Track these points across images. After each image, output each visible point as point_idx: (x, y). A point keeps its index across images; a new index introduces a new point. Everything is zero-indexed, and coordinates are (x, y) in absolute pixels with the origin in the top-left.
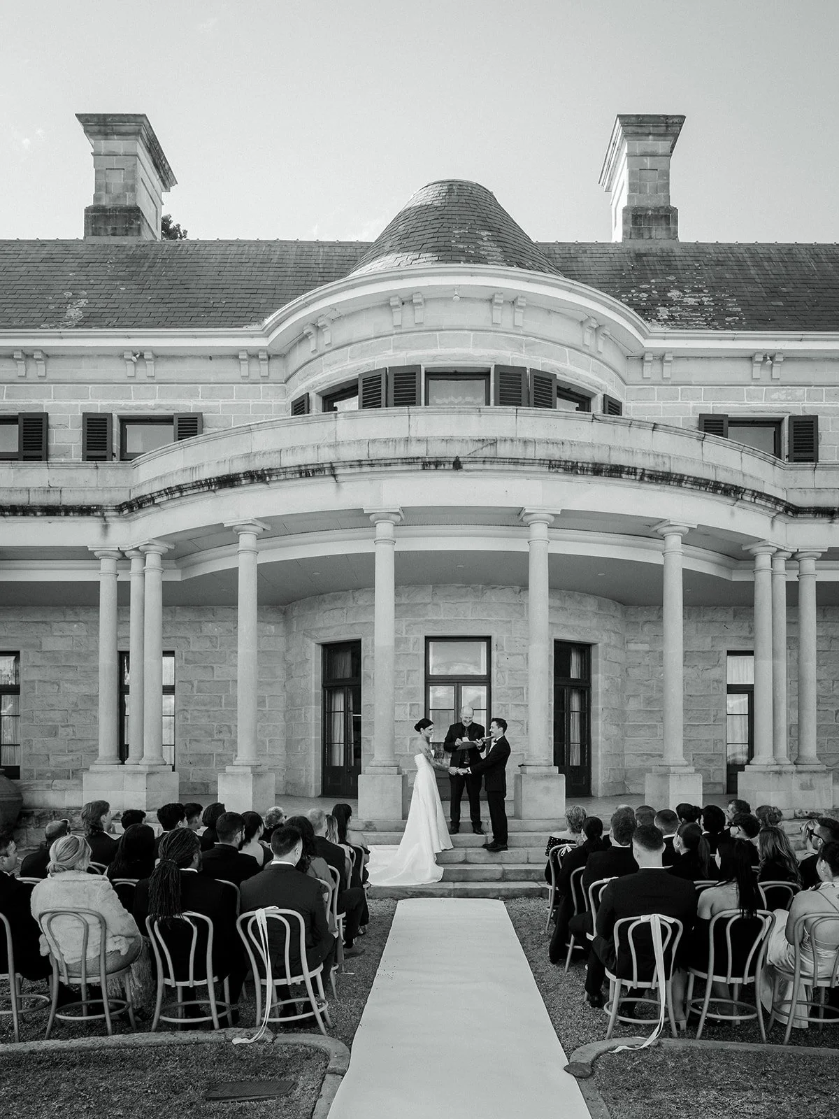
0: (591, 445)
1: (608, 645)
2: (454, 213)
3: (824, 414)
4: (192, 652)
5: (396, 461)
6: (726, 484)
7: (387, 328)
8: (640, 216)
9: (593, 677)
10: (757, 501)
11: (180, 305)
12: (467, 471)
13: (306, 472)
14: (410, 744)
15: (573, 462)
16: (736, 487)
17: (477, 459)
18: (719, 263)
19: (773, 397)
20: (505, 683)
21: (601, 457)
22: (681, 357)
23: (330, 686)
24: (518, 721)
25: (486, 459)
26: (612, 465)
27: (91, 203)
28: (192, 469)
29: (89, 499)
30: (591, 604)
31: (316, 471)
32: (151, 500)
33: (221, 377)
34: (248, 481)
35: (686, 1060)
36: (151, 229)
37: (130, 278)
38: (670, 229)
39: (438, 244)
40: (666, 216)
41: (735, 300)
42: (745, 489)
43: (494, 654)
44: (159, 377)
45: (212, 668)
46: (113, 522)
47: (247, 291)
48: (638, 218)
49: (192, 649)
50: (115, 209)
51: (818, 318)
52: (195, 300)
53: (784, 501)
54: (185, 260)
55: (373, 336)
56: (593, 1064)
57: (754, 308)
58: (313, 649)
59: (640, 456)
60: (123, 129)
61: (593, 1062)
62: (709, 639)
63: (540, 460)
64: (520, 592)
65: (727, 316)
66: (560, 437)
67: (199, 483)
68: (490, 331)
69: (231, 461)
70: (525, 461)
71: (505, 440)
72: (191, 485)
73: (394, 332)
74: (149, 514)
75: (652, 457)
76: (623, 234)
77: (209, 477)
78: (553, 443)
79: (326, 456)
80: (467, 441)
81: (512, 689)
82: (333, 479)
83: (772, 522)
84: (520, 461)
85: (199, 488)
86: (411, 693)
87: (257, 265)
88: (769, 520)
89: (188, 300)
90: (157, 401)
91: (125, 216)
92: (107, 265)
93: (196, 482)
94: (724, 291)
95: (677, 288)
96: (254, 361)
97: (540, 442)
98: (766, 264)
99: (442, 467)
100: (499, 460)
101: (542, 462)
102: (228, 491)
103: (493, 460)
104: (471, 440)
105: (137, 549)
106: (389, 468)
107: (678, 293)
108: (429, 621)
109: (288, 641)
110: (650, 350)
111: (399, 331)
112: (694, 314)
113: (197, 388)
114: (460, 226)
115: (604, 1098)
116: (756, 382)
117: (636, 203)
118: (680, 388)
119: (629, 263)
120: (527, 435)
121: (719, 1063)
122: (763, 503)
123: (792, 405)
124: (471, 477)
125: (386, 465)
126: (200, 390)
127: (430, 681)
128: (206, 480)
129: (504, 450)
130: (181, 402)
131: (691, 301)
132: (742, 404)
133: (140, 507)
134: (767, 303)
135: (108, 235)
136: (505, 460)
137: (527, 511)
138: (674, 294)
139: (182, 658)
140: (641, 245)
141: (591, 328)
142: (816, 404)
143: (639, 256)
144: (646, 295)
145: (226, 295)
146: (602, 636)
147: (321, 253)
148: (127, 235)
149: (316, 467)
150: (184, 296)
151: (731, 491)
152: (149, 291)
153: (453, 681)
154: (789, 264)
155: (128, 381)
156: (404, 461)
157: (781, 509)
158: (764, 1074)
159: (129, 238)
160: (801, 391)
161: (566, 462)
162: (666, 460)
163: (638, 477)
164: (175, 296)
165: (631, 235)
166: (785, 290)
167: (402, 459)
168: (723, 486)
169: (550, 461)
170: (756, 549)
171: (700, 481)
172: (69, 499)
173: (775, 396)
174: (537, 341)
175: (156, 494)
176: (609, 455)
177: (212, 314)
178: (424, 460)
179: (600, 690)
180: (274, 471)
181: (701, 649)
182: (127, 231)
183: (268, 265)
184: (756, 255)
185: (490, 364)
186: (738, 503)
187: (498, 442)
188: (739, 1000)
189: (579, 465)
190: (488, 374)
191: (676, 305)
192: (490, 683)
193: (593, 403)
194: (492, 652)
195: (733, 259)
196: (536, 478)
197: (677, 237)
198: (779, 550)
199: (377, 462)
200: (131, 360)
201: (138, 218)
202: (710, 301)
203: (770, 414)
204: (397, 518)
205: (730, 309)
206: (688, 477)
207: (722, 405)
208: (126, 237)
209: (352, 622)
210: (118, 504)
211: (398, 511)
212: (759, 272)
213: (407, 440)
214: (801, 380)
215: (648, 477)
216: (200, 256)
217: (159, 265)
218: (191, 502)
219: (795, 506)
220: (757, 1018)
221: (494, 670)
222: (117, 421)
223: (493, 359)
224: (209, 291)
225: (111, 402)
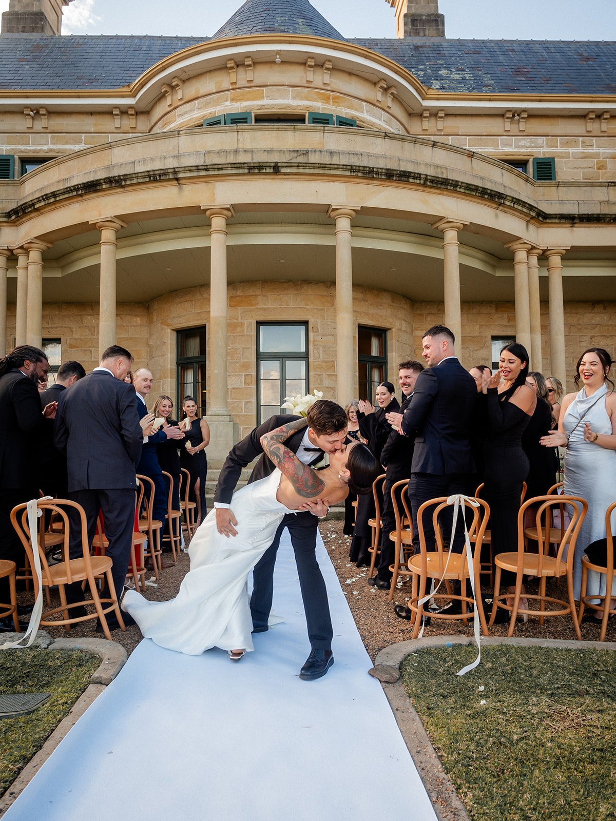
0: (384, 157)
1: (400, 330)
2: (277, 7)
3: (558, 156)
4: (75, 339)
5: (226, 166)
6: (491, 190)
7: (226, 84)
8: (417, 20)
9: (389, 355)
10: (516, 206)
11: (71, 78)
12: (285, 174)
13: (154, 177)
14: (245, 407)
15: (370, 168)
16: (499, 193)
17: (293, 164)
18: (476, 52)
19: (520, 144)
20: (320, 357)
21: (392, 165)
22: (451, 114)
23: (183, 364)
24: (330, 388)
25: (300, 165)
26: (401, 171)
27: (7, 9)
28: (65, 180)
30: (386, 299)
31: (162, 175)
32: (32, 206)
33: (99, 129)
34: (108, 186)
35: (504, 660)
36: (52, 29)
37: (33, 60)
38: (439, 29)
39: (265, 26)
40: (436, 20)
41: (489, 76)
42: (507, 196)
43: (311, 335)
44: (51, 129)
45: (91, 352)
46: (4, 226)
47: (122, 69)
48: (414, 22)
49: (75, 336)
50: (25, 13)
51: (552, 88)
52: (82, 74)
53: (535, 208)
54: (77, 49)
55: (214, 91)
56: (401, 666)
57: (503, 81)
58: (169, 335)
59: (423, 166)
61: (401, 663)
62: (477, 327)
63: (343, 165)
64: (330, 287)
65: (483, 86)
66: (359, 149)
67: (69, 189)
68: (305, 87)
69: (95, 172)
70: (331, 166)
71: (315, 151)
72: (63, 191)
73: (231, 88)
74: (31, 218)
75: (432, 167)
76: (405, 33)
77: (77, 183)
78: (354, 154)
79: (171, 164)
80: (284, 151)
81: (326, 362)
82: (176, 182)
83: (527, 225)
84: (327, 166)
85: (69, 193)
86: (245, 366)
87: (131, 52)
88: (525, 223)
89: (76, 75)
90: (50, 146)
91: (32, 18)
92: (16, 51)
93: (67, 188)
94: (481, 70)
95: (445, 68)
96: (125, 117)
97: (343, 153)
98: (511, 53)
99: (264, 171)
100: (310, 165)
101: (345, 167)
102: (92, 195)
103: (305, 165)
104: (288, 151)
105: (22, 247)
106: (221, 172)
107: (446, 71)
108: (260, 309)
109: (150, 330)
110: (427, 109)
111: (234, 87)
112: (459, 85)
113: (81, 137)
114: (282, 15)
115: (416, 708)
116: (507, 133)
117: (413, 11)
118: (450, 137)
119: (410, 52)
120: (332, 147)
121: (542, 662)
122: (520, 208)
123: (535, 150)
124: (287, 179)
125: (219, 169)
126: (83, 138)
127: (260, 357)
128: (74, 186)
129: (314, 159)
130: (68, 147)
131: (457, 77)
132: (497, 149)
133: (25, 214)
134: (514, 79)
135: (19, 32)
136: (315, 165)
137: (333, 207)
138: (443, 72)
139: (67, 343)
140: (418, 41)
141: (382, 87)
142: (554, 150)
143: (417, 48)
144: (422, 73)
145: (105, 72)
146: (395, 322)
147: (179, 45)
148: (33, 32)
149: (162, 172)
150: (73, 71)
151: (495, 197)
152: (46, 69)
153: (279, 356)
154: (527, 53)
155: (27, 131)
156: (233, 166)
157: (533, 214)
158: (595, 675)
159: (34, 34)
160: (541, 140)
161: (364, 167)
162: (444, 171)
163: (422, 182)
164: (66, 71)
165: (410, 33)
166: (526, 70)
167: (231, 164)
168: (489, 192)
169: (351, 166)
170: (516, 246)
171: (471, 187)
173: (522, 143)
174: (341, 95)
175: (35, 201)
176: (399, 164)
177: (94, 84)
178: (249, 165)
179: (394, 365)
180: (128, 176)
181: (471, 335)
182: (33, 29)
183: (139, 52)
184: (504, 47)
185: (305, 111)
186: (501, 208)
187: (309, 153)
188: (547, 595)
189: (375, 170)
190: (303, 117)
191: (446, 79)
192: (308, 358)
194: (310, 333)
195: (486, 50)
196: (341, 181)
197: (444, 35)
198: (533, 248)
199: (211, 167)
200: (29, 115)
201: (41, 20)
202: (471, 77)
203: (518, 157)
204: (229, 214)
205: (486, 82)
206: (462, 183)
207: (482, 150)
208: (33, 33)
209: (199, 312)
210: (7, 211)
211: (229, 206)
212: (506, 59)
213: (236, 151)
214: (541, 131)
215: (430, 182)
216: (88, 46)
217: (56, 51)
218: (64, 206)
219: (545, 213)
220: (571, 613)
221: (311, 347)
222: (17, 162)
223: (307, 108)
224: (93, 68)
225: (14, 147)
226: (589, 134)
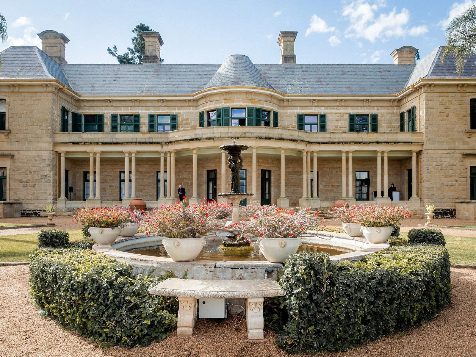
0: (265, 133)
1: (275, 170)
3: (328, 113)
7: (223, 98)
8: (286, 57)
9: (271, 178)
10: (302, 142)
12: (240, 139)
13: (208, 139)
17: (242, 137)
20: (250, 179)
21: (267, 136)
22: (293, 100)
23: (209, 180)
25: (244, 137)
26: (269, 137)
29: (159, 141)
31: (210, 139)
32: (174, 142)
38: (294, 61)
40: (293, 57)
41: (308, 83)
42: (298, 140)
43: (247, 173)
44: (167, 105)
46: (164, 146)
47: (186, 81)
50: (151, 56)
52: (174, 84)
53: (308, 141)
55: (219, 100)
57: (313, 85)
58: (205, 171)
59: (275, 135)
60: (153, 35)
66: (259, 131)
68: (246, 99)
71: (248, 133)
74: (173, 145)
75: (278, 134)
76: (282, 62)
78: (257, 133)
79: (212, 135)
81: (251, 181)
82: (213, 140)
88: (305, 146)
89: (172, 84)
90: (166, 111)
91: (153, 58)
93: (185, 139)
95: (294, 79)
96: (190, 101)
97: (255, 133)
98: (318, 71)
99: (235, 138)
100: (246, 137)
101: (255, 137)
102: (191, 141)
104: (241, 133)
105: (169, 152)
110: (285, 99)
111: (225, 99)
112: (298, 87)
116: (312, 106)
117: (285, 54)
118: (293, 107)
119: (283, 71)
120: (252, 131)
123: (321, 111)
126: (176, 108)
128: (187, 139)
129: (247, 135)
130: (172, 111)
131: (298, 83)
132: (308, 111)
133: (171, 143)
134: (316, 84)
135: (149, 63)
137: (252, 147)
138: (293, 81)
140: (286, 65)
141: (270, 96)
142: (326, 111)
143: (286, 68)
144: (286, 81)
146: (273, 168)
147: (204, 68)
150: (171, 82)
151: (295, 141)
155: (159, 106)
157: (307, 143)
160: (322, 108)
161: (260, 137)
164: (168, 82)
165: (284, 62)
166: (321, 79)
167: (227, 137)
170: (303, 152)
172: (154, 141)
174: (257, 101)
177: (179, 88)
180: (201, 138)
184: (316, 68)
186: (297, 143)
187: (246, 133)
190: (246, 108)
191: (293, 84)
192: (246, 179)
193: (271, 113)
195: (310, 69)
197: (296, 63)
198: (308, 151)
199: (222, 137)
200: (160, 102)
201: (156, 58)
202: (302, 83)
203: (315, 113)
207: (303, 111)
208: (154, 63)
209: (214, 165)
210: (165, 142)
212: (316, 74)
213: (228, 133)
214: (323, 105)
215: (276, 139)
216: (173, 69)
218: (183, 143)
219: (311, 142)
221: (247, 176)
222: (156, 116)
223: (247, 106)
224: (177, 81)
225: (155, 111)
226: (338, 106)
